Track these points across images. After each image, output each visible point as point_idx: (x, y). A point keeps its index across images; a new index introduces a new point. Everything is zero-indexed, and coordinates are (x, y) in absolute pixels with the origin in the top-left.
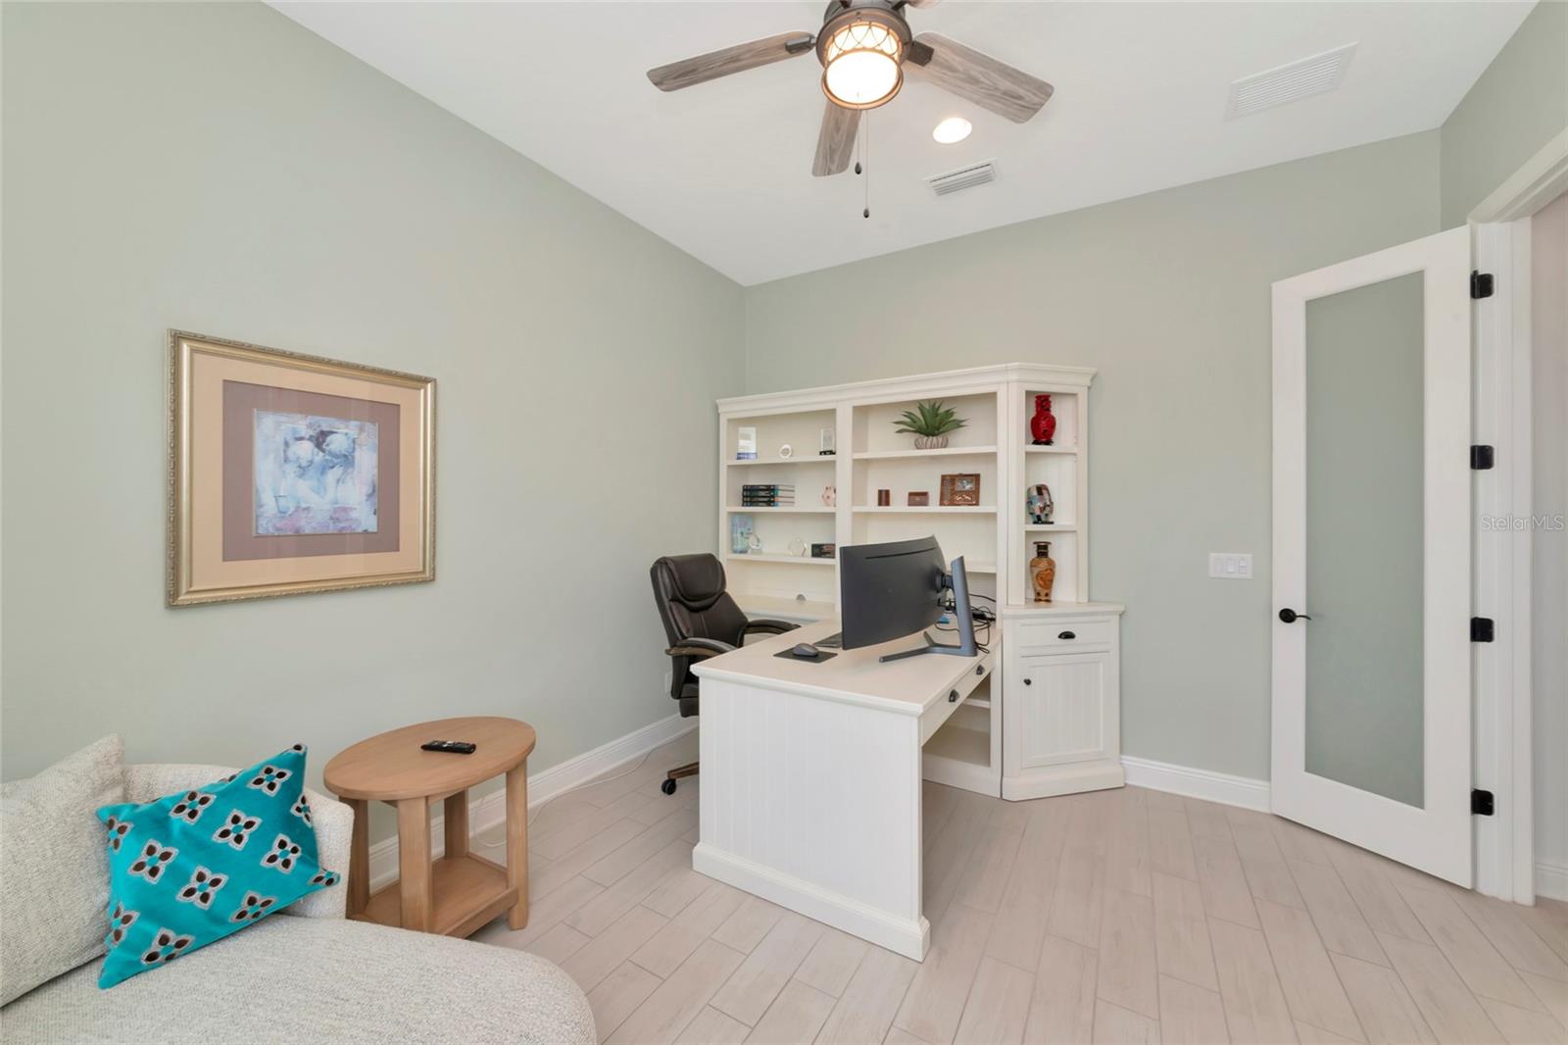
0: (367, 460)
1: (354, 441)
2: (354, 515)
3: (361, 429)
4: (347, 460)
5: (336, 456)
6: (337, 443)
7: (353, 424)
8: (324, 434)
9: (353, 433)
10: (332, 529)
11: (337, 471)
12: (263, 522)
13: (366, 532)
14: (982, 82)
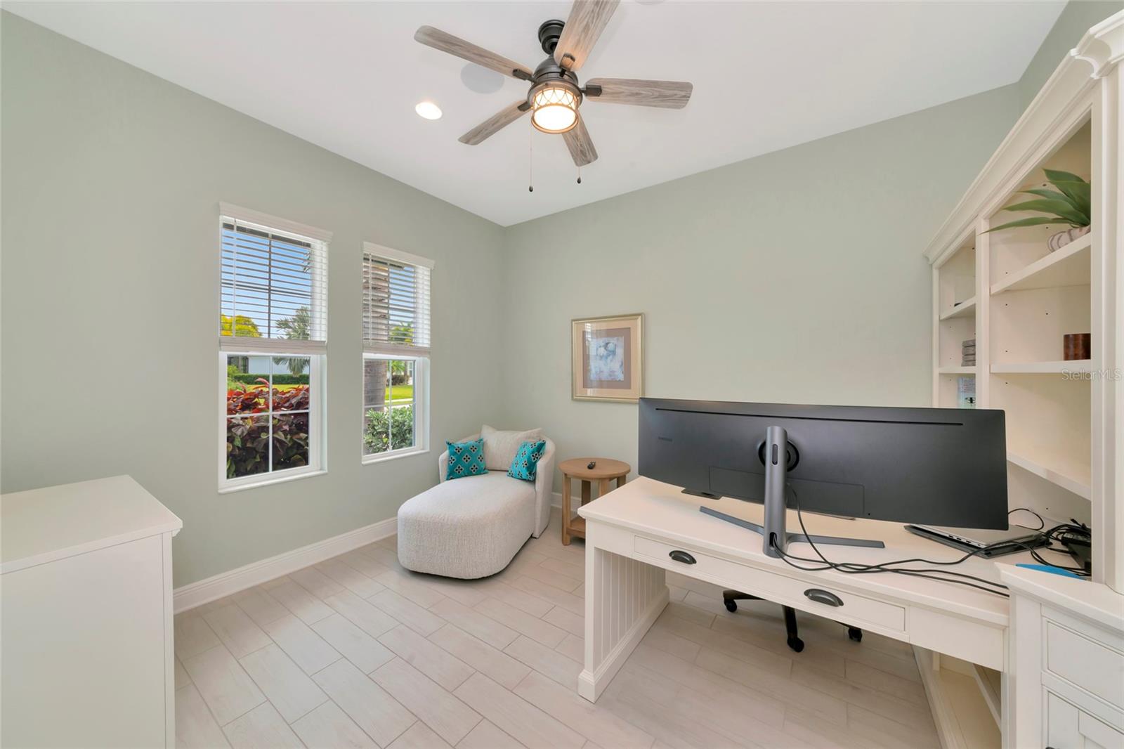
0: (620, 352)
1: (615, 345)
2: (616, 374)
3: (618, 340)
4: (614, 353)
5: (610, 351)
6: (611, 346)
7: (615, 339)
8: (607, 344)
9: (615, 342)
10: (610, 379)
11: (611, 357)
12: (592, 376)
13: (620, 380)
14: (588, 22)
